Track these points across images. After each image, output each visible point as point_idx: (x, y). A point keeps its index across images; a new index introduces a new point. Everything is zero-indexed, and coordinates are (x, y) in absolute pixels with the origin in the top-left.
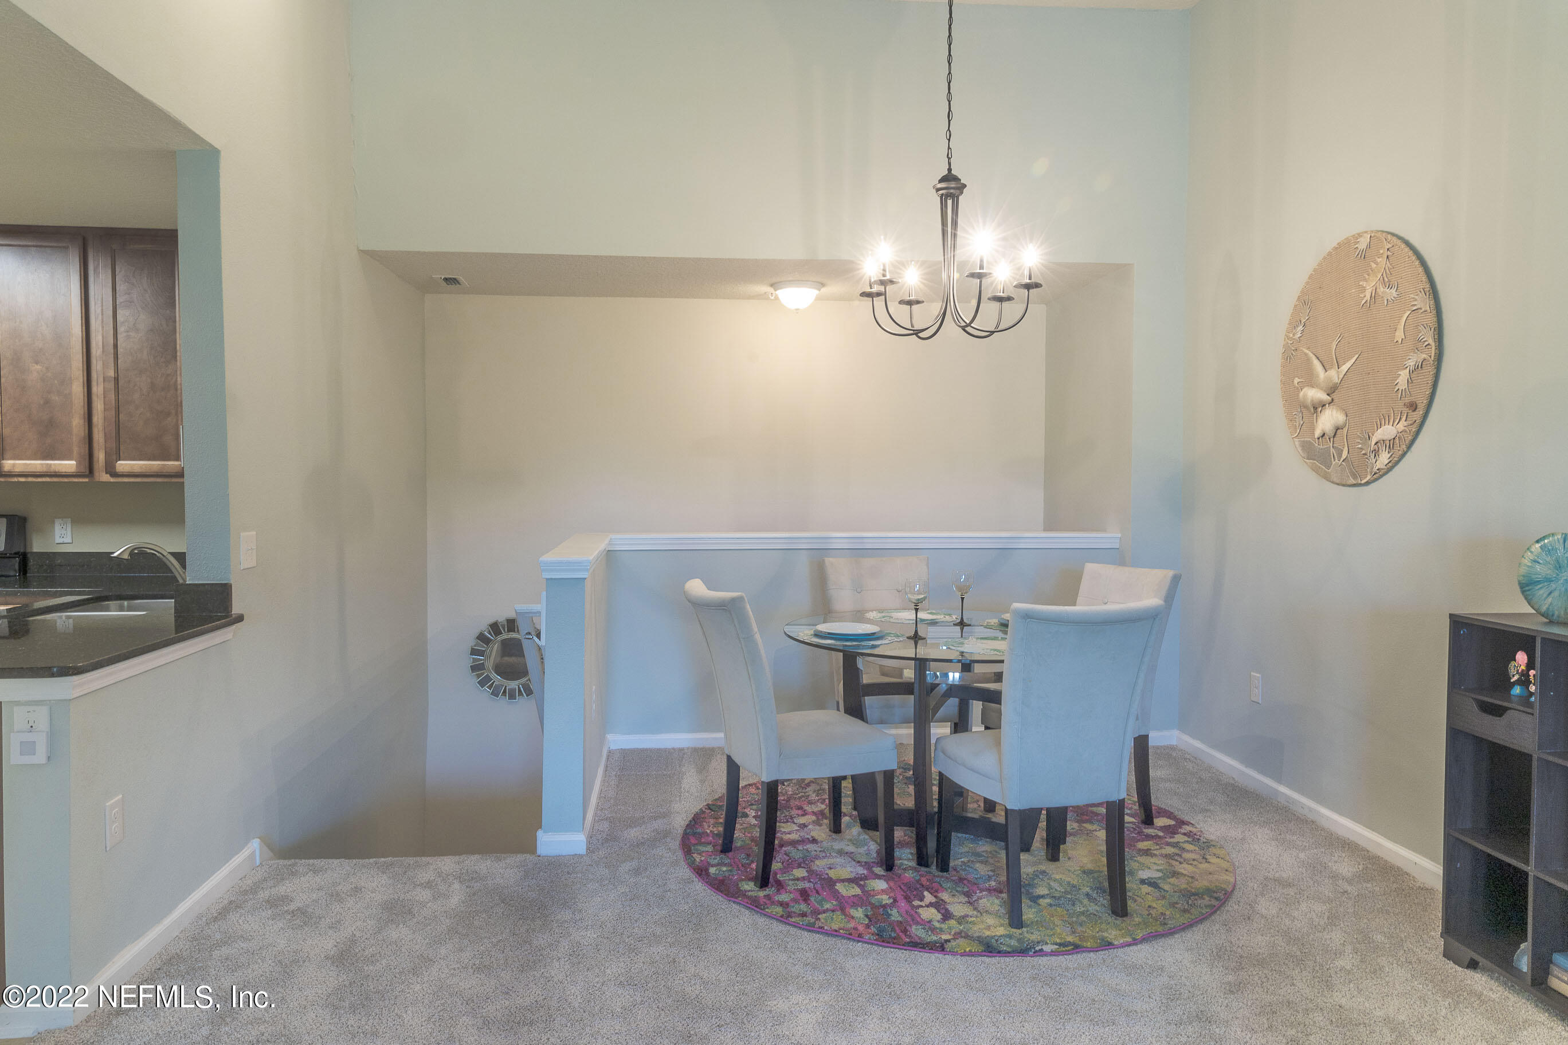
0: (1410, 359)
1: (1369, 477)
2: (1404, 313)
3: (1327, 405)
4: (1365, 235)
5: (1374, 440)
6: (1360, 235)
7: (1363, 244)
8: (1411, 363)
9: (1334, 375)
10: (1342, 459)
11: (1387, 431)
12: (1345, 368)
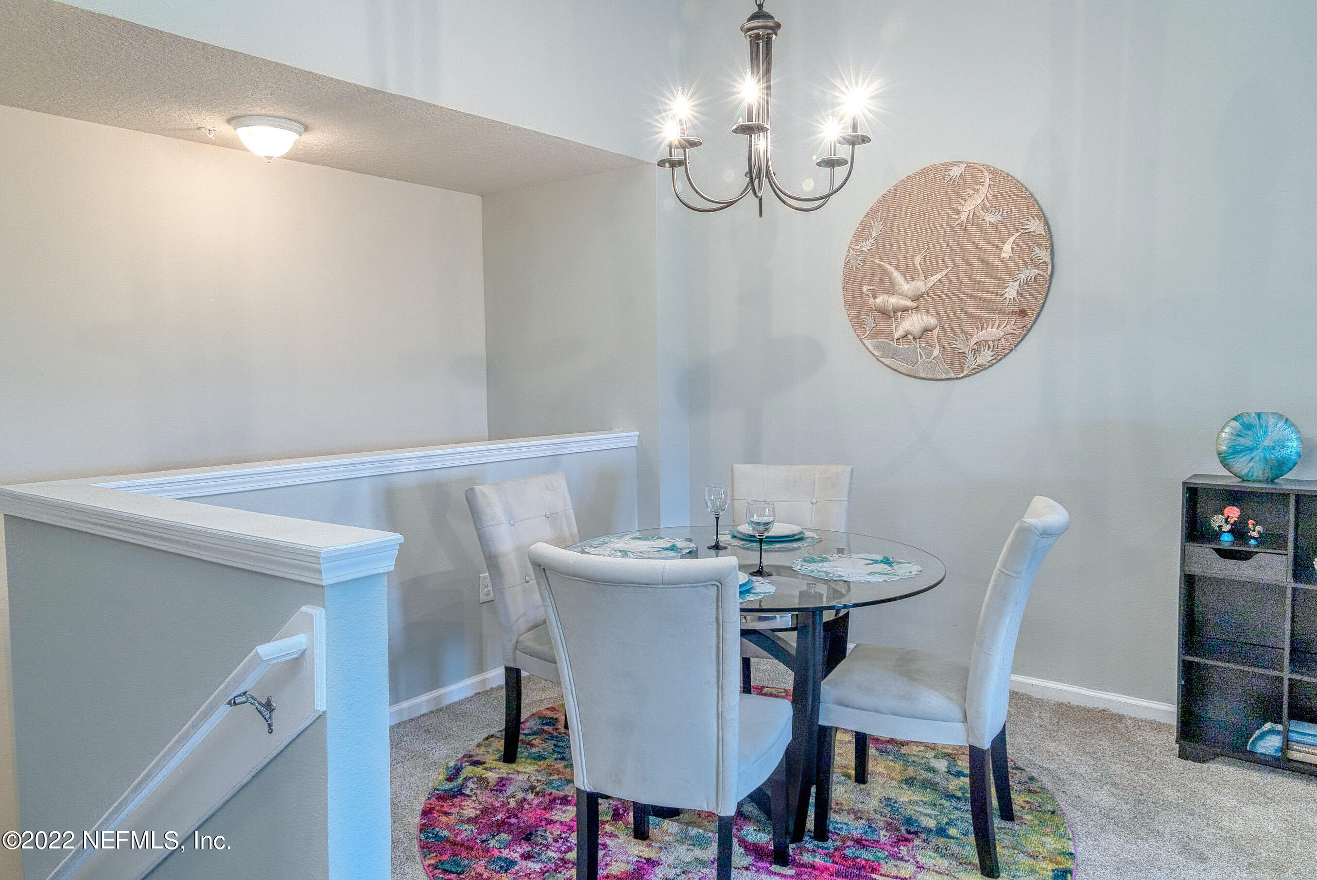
0: (1020, 274)
1: (966, 372)
2: (1013, 235)
3: (910, 311)
4: (961, 164)
5: (974, 340)
6: (953, 164)
7: (956, 172)
8: (1022, 277)
9: (920, 286)
10: (933, 357)
11: (992, 332)
12: (934, 279)
